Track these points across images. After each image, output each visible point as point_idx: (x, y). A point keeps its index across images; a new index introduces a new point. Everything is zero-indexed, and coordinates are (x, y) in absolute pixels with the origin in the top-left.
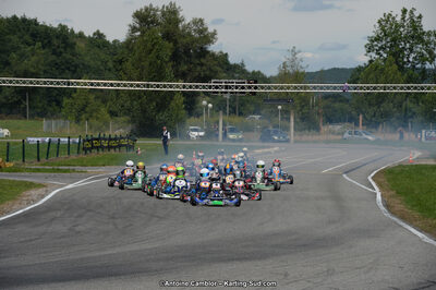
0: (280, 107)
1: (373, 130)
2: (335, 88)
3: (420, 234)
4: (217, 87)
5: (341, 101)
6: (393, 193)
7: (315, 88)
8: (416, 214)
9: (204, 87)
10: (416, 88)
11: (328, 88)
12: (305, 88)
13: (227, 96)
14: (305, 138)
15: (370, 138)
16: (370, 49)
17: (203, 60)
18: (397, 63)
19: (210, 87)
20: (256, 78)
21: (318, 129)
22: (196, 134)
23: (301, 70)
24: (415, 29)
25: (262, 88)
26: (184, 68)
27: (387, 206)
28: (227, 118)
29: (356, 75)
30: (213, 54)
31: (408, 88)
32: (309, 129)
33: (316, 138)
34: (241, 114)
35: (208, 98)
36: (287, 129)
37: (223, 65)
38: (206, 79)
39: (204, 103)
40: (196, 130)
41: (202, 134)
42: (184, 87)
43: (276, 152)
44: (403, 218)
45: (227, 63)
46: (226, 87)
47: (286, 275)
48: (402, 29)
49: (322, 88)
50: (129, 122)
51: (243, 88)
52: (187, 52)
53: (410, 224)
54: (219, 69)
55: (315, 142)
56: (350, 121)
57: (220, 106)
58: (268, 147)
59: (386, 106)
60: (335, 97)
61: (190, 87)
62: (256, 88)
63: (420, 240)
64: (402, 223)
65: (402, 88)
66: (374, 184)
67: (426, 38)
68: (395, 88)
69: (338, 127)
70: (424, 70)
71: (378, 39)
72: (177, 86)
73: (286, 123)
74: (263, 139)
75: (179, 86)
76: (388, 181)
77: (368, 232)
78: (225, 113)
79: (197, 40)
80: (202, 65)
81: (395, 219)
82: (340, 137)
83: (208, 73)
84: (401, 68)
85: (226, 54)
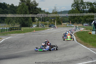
0: (53, 20)
1: (73, 24)
2: (65, 15)
3: (84, 46)
4: (39, 16)
5: (66, 18)
6: (78, 37)
7: (60, 15)
8: (83, 42)
9: (36, 16)
10: (82, 14)
11: (63, 15)
12: (58, 15)
13: (41, 17)
14: (58, 26)
15: (73, 26)
16: (72, 6)
17: (36, 10)
19: (37, 16)
20: (48, 13)
21: (61, 24)
22: (35, 26)
23: (57, 11)
24: (82, 2)
25: (49, 15)
26: (31, 11)
27: (77, 41)
28: (41, 22)
29: (69, 12)
30: (38, 8)
31: (81, 15)
32: (59, 24)
33: (61, 26)
34: (44, 21)
35: (37, 18)
36: (54, 24)
37: (40, 11)
38: (36, 14)
39: (36, 19)
41: (36, 26)
42: (32, 16)
43: (52, 29)
44: (80, 43)
46: (41, 15)
47: (55, 56)
48: (79, 2)
49: (62, 15)
50: (20, 24)
51: (45, 15)
52: (32, 8)
55: (61, 27)
56: (68, 22)
57: (40, 20)
58: (50, 28)
59: (76, 19)
61: (33, 16)
62: (47, 15)
63: (84, 47)
64: (81, 44)
65: (79, 15)
66: (74, 36)
67: (84, 4)
68: (78, 15)
69: (65, 24)
70: (84, 11)
71: (74, 4)
72: (30, 16)
73: (54, 23)
74: (49, 27)
75: (31, 16)
76: (77, 35)
78: (41, 21)
79: (34, 5)
80: (35, 11)
81: (78, 43)
82: (66, 26)
83: (37, 12)
84: (79, 10)
85: (41, 8)
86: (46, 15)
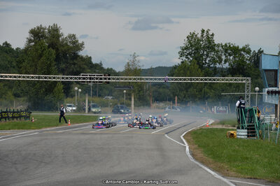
0: (125, 91)
1: (184, 106)
2: (160, 79)
3: (213, 173)
4: (84, 78)
5: (164, 88)
6: (196, 146)
7: (147, 79)
8: (211, 160)
9: (76, 78)
10: (210, 80)
11: (155, 79)
12: (141, 79)
13: (91, 84)
16: (182, 55)
17: (75, 61)
18: (198, 63)
19: (80, 78)
20: (110, 72)
21: (149, 105)
22: (71, 108)
23: (138, 68)
24: (210, 42)
25: (114, 79)
26: (63, 66)
27: (193, 155)
28: (91, 98)
29: (173, 71)
30: (82, 57)
31: (206, 80)
32: (144, 105)
33: (148, 111)
34: (100, 96)
35: (78, 85)
36: (129, 105)
37: (88, 65)
38: (77, 73)
39: (76, 88)
40: (70, 106)
41: (74, 108)
42: (63, 78)
44: (202, 162)
45: (91, 63)
46: (90, 79)
48: (201, 42)
49: (151, 79)
51: (101, 79)
52: (65, 55)
53: (207, 166)
54: (86, 67)
56: (169, 100)
57: (86, 90)
59: (192, 91)
60: (160, 85)
61: (67, 78)
62: (109, 79)
63: (213, 176)
64: (203, 167)
65: (202, 80)
66: (184, 140)
67: (216, 48)
68: (197, 79)
69: (162, 105)
70: (215, 68)
71: (186, 48)
72: (58, 78)
73: (128, 101)
74: (114, 112)
75: (60, 78)
76: (193, 139)
77: (180, 171)
78: (89, 95)
79: (71, 48)
80: (74, 64)
81: (197, 163)
82: (163, 110)
83: (78, 69)
84: (201, 67)
85: (90, 57)
86: (105, 79)
